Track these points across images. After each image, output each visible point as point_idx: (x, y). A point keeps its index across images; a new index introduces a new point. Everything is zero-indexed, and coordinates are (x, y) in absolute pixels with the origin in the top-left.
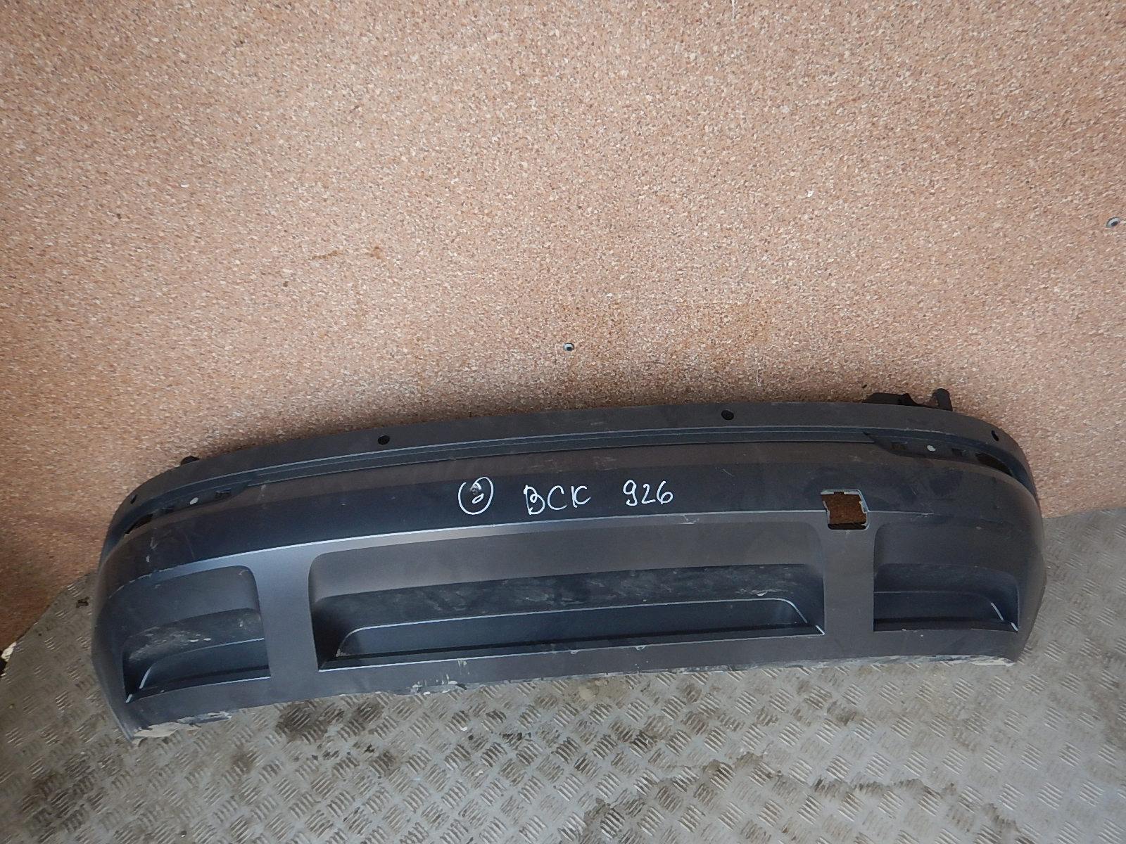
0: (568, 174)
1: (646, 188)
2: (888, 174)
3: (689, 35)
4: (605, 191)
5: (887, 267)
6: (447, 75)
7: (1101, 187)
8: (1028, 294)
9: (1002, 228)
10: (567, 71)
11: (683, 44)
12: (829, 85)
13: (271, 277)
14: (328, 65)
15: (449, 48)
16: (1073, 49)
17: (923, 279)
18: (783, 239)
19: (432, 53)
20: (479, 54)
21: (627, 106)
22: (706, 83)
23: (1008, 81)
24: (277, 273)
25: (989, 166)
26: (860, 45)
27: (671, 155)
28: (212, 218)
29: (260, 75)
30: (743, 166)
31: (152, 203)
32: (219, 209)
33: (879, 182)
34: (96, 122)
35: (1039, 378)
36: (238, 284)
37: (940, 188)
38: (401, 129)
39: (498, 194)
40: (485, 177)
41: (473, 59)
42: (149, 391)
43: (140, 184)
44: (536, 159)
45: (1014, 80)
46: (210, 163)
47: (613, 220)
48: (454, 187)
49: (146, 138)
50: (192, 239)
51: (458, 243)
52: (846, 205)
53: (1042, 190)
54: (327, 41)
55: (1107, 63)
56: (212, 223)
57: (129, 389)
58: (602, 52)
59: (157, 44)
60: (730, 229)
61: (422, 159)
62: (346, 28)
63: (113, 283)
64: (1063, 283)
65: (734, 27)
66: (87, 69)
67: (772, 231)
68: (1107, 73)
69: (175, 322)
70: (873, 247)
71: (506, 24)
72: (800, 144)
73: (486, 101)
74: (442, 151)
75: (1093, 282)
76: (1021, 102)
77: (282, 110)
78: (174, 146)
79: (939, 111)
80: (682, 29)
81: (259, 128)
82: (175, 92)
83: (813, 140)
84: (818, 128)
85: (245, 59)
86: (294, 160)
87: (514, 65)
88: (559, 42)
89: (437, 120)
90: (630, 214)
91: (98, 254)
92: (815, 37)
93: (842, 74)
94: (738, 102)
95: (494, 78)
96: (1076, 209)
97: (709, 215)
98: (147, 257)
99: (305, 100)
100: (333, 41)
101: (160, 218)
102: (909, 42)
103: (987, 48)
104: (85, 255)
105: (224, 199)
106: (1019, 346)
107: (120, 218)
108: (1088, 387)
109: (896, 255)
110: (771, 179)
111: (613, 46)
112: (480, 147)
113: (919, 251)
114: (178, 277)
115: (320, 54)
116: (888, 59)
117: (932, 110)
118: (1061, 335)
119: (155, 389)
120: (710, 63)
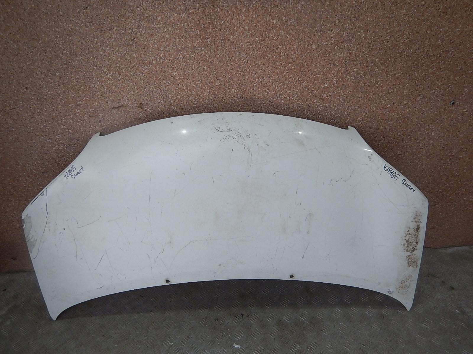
0: (224, 74)
1: (257, 80)
2: (358, 77)
3: (273, 12)
4: (240, 82)
5: (361, 120)
6: (173, 26)
7: (446, 86)
8: (421, 136)
9: (407, 104)
10: (223, 27)
11: (271, 16)
12: (331, 35)
13: (93, 118)
14: (123, 20)
15: (173, 15)
16: (427, 23)
17: (376, 126)
18: (316, 105)
19: (166, 16)
20: (186, 18)
21: (248, 42)
22: (281, 34)
23: (403, 36)
24: (96, 116)
25: (399, 75)
26: (342, 18)
27: (267, 65)
28: (69, 89)
29: (94, 22)
30: (298, 71)
31: (42, 82)
32: (72, 85)
33: (355, 81)
34: (20, 44)
35: (430, 176)
36: (78, 122)
37: (380, 84)
38: (153, 49)
39: (194, 81)
40: (189, 73)
41: (183, 20)
42: (34, 175)
43: (38, 73)
44: (210, 66)
45: (405, 36)
46: (70, 63)
47: (243, 95)
48: (175, 77)
49: (42, 51)
50: (59, 100)
51: (176, 103)
52: (342, 91)
53: (422, 87)
54: (123, 9)
55: (441, 30)
56: (69, 92)
57: (24, 174)
58: (237, 18)
59: (50, 8)
60: (293, 99)
61: (161, 63)
62: (131, 4)
63: (21, 121)
64: (435, 131)
65: (291, 9)
66: (19, 19)
67: (311, 101)
68: (442, 34)
69: (48, 140)
70: (354, 110)
71: (197, 5)
72: (321, 62)
73: (189, 38)
74: (170, 60)
75: (448, 131)
76: (409, 45)
77: (102, 38)
78: (54, 54)
79: (376, 48)
80: (270, 9)
81: (92, 46)
82: (57, 29)
83: (326, 61)
84: (328, 55)
85: (88, 15)
86: (107, 61)
87: (200, 23)
88: (219, 14)
89: (168, 46)
90: (250, 92)
91: (16, 106)
92: (324, 14)
93: (336, 31)
94: (294, 42)
95: (193, 29)
96: (437, 96)
97: (284, 93)
98: (38, 109)
99: (112, 34)
100: (125, 9)
101: (45, 90)
102: (362, 17)
103: (393, 22)
104: (10, 106)
105: (75, 80)
106: (419, 160)
107: (27, 89)
108: (450, 181)
109: (364, 115)
110: (309, 77)
111: (242, 16)
112: (186, 59)
113: (374, 113)
114: (51, 118)
115: (119, 15)
116: (353, 24)
117: (374, 47)
118: (437, 155)
119: (36, 175)
120: (282, 25)
